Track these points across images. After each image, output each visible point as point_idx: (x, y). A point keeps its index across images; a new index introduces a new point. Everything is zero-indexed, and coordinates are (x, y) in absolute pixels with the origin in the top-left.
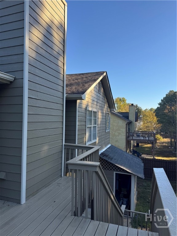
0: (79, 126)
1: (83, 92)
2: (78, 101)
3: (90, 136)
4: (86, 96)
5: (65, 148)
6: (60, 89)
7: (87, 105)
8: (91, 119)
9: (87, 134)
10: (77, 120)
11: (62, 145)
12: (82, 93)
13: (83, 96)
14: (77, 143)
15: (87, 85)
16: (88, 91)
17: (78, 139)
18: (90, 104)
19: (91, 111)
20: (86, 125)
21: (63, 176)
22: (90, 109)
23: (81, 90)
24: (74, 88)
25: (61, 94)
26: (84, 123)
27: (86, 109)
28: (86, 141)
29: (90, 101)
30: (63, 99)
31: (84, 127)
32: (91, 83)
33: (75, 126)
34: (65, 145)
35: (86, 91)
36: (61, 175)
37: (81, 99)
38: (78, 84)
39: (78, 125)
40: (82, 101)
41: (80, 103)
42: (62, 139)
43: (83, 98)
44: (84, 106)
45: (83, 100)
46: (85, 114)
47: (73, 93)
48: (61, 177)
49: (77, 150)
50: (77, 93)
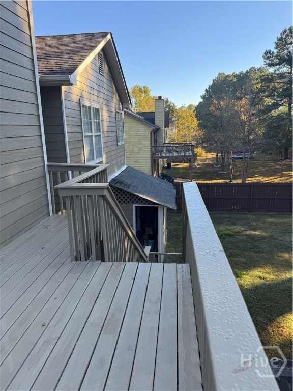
0: (70, 134)
1: (72, 71)
2: (63, 88)
3: (91, 151)
4: (78, 78)
5: (49, 172)
6: (27, 63)
7: (82, 97)
8: (91, 122)
9: (87, 149)
10: (65, 123)
11: (44, 166)
12: (69, 71)
13: (71, 78)
14: (69, 163)
15: (76, 57)
16: (81, 69)
17: (70, 157)
18: (85, 95)
19: (89, 107)
20: (82, 133)
21: (51, 213)
22: (87, 104)
23: (66, 66)
24: (52, 64)
25: (30, 73)
26: (78, 129)
27: (80, 104)
28: (85, 160)
29: (86, 89)
30: (35, 83)
31: (79, 136)
32: (84, 54)
33: (63, 134)
34: (48, 166)
35: (76, 68)
36: (49, 213)
37: (68, 83)
38: (60, 55)
39: (68, 133)
40: (70, 89)
41: (68, 92)
42: (43, 156)
43: (71, 82)
44: (75, 98)
45: (72, 84)
46: (79, 113)
47: (53, 72)
48: (49, 216)
49: (70, 172)
50: (60, 71)
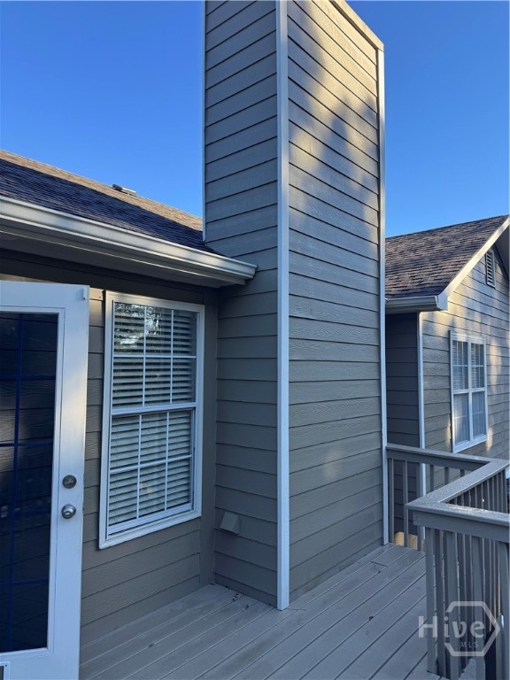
0: (428, 393)
1: (440, 288)
2: (423, 316)
3: (465, 422)
4: (449, 299)
5: (389, 460)
6: (370, 284)
7: (452, 326)
8: (466, 369)
9: (456, 418)
10: (421, 374)
12: (435, 289)
13: (439, 299)
14: (423, 446)
15: (448, 265)
16: (454, 284)
17: (426, 433)
18: (460, 322)
19: (466, 344)
20: (450, 389)
21: (386, 541)
22: (461, 337)
23: (430, 280)
24: (406, 279)
25: (373, 298)
26: (442, 383)
27: (449, 339)
28: (451, 439)
29: (461, 312)
30: (379, 313)
31: (444, 394)
32: (461, 258)
33: (417, 392)
34: (387, 449)
35: (448, 283)
36: (382, 538)
37: (433, 308)
38: (417, 264)
39: (425, 390)
40: (433, 316)
41: (430, 322)
43: (438, 306)
44: (441, 330)
45: (439, 310)
46: (446, 354)
47: (406, 293)
48: (382, 544)
49: (424, 466)
50: (418, 290)
